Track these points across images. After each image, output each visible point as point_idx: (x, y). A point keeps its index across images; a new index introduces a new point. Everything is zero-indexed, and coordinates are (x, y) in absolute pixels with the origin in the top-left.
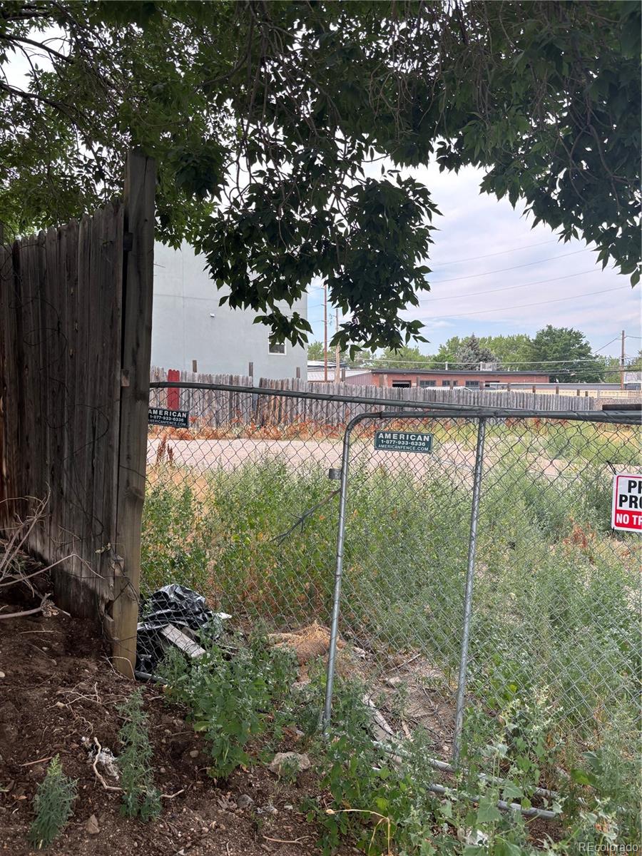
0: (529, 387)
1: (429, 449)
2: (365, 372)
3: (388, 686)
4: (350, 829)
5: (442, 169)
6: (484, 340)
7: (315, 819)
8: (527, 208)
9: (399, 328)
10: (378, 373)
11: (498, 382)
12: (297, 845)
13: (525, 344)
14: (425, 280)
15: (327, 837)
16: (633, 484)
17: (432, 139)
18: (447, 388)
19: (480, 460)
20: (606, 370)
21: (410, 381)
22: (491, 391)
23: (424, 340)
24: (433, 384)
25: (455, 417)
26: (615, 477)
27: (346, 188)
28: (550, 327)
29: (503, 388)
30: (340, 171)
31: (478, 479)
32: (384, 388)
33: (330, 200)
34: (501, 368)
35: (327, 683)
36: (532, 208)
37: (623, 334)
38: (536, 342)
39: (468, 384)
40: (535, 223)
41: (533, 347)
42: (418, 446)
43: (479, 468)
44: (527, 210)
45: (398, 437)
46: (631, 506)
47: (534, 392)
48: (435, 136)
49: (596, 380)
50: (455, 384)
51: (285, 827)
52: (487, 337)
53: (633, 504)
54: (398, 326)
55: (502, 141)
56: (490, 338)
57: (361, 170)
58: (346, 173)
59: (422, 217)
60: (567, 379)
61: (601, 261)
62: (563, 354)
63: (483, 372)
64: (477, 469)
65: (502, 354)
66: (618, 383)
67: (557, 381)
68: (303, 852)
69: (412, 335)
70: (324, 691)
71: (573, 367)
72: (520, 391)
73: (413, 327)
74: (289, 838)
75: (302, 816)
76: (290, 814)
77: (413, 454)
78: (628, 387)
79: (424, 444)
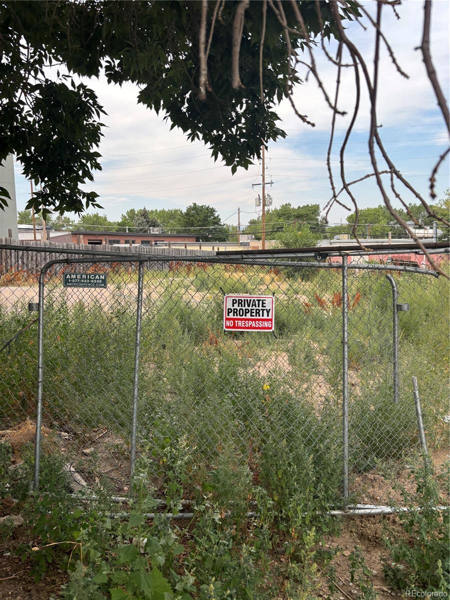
0: (182, 244)
1: (105, 285)
2: (67, 233)
3: (86, 455)
4: (55, 558)
5: (109, 82)
6: (152, 212)
7: (29, 558)
8: (166, 115)
9: (81, 198)
10: (76, 234)
11: (163, 241)
12: (14, 579)
13: (179, 215)
14: (98, 162)
15: (37, 568)
16: (235, 301)
17: (102, 58)
18: (128, 245)
19: (141, 290)
20: (230, 233)
21: (101, 240)
22: (158, 247)
23: (99, 207)
24: (118, 242)
25: (122, 261)
26: (225, 297)
27: (30, 85)
28: (195, 204)
29: (166, 245)
30: (24, 71)
31: (140, 304)
32: (81, 245)
33: (18, 94)
34: (165, 232)
35: (35, 460)
36: (169, 116)
37: (239, 210)
38: (187, 214)
39: (142, 242)
40: (172, 127)
41: (185, 218)
42: (96, 283)
43: (140, 296)
44: (166, 117)
45: (81, 277)
46: (234, 315)
47: (186, 248)
48: (103, 56)
49: (224, 240)
50: (133, 242)
51: (4, 569)
52: (154, 210)
53: (235, 314)
54: (80, 196)
55: (149, 65)
56: (156, 210)
57: (43, 73)
58: (29, 74)
59: (93, 115)
60: (206, 239)
61: (214, 156)
62: (203, 223)
63: (152, 234)
64: (139, 297)
65: (164, 222)
66: (236, 241)
67: (201, 241)
68: (20, 582)
69: (90, 202)
70: (33, 467)
71: (210, 231)
72: (177, 247)
73: (92, 197)
74: (8, 575)
75: (18, 558)
76: (8, 559)
77: (93, 289)
78: (242, 244)
79: (101, 281)
